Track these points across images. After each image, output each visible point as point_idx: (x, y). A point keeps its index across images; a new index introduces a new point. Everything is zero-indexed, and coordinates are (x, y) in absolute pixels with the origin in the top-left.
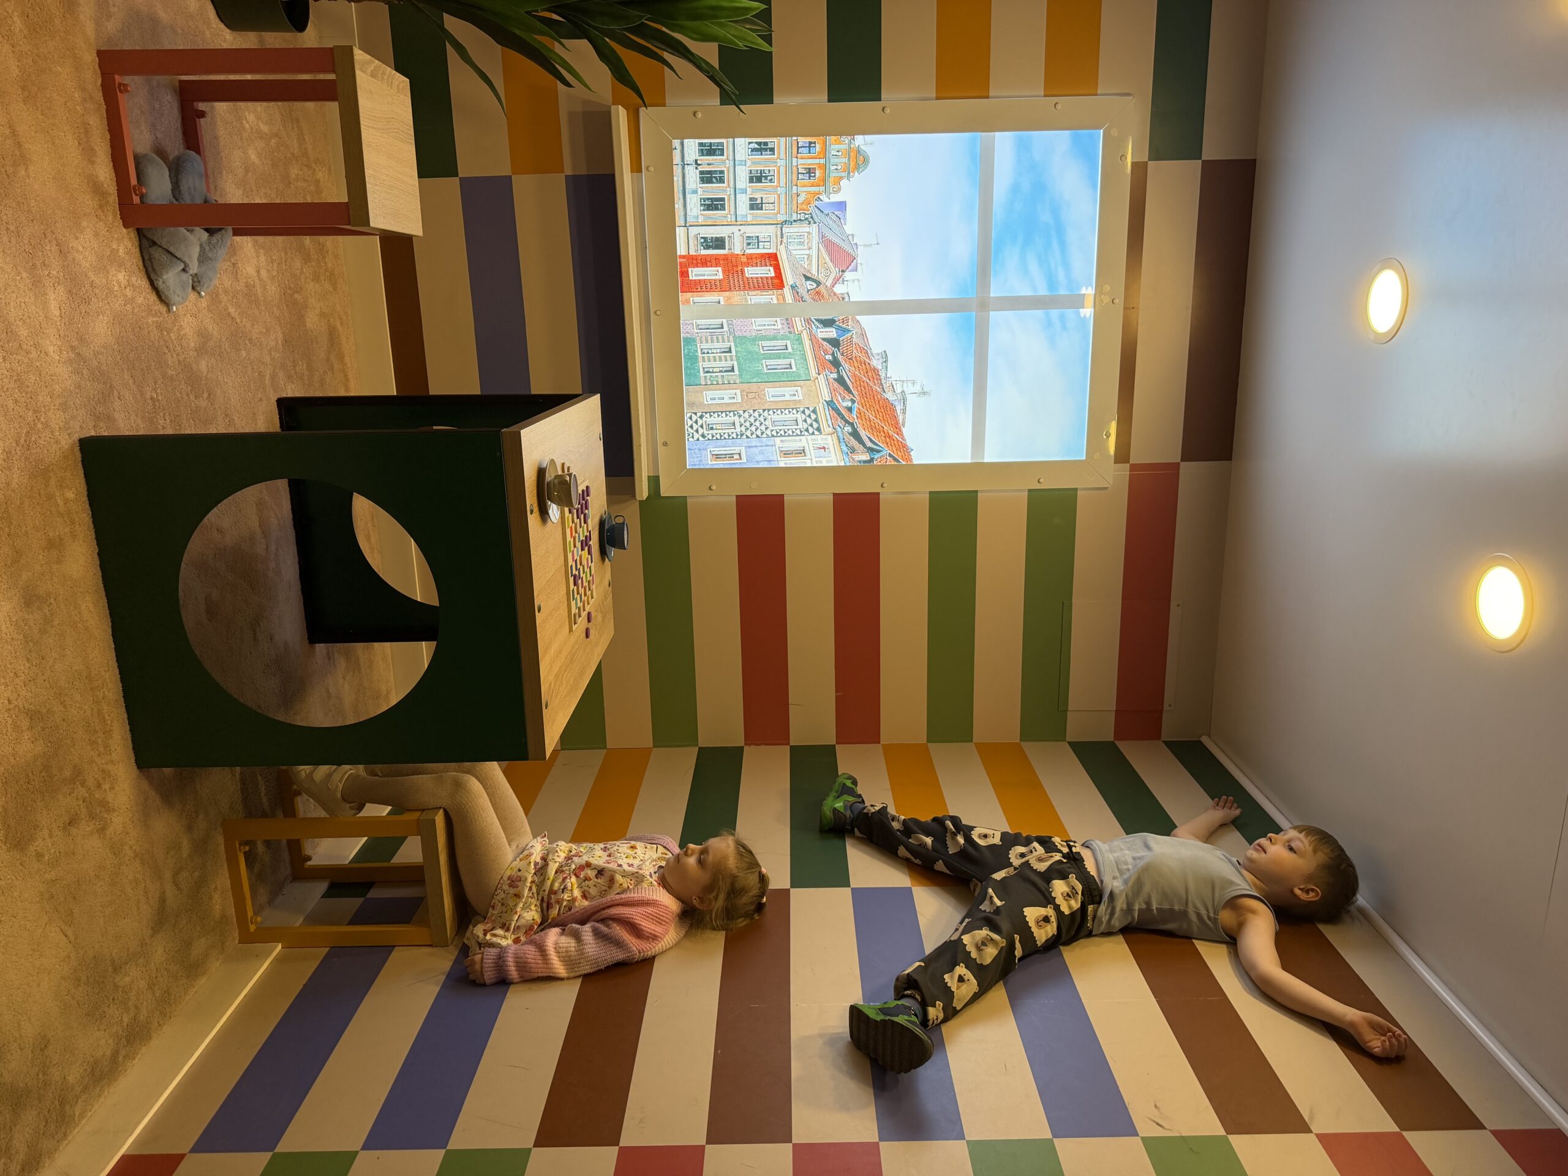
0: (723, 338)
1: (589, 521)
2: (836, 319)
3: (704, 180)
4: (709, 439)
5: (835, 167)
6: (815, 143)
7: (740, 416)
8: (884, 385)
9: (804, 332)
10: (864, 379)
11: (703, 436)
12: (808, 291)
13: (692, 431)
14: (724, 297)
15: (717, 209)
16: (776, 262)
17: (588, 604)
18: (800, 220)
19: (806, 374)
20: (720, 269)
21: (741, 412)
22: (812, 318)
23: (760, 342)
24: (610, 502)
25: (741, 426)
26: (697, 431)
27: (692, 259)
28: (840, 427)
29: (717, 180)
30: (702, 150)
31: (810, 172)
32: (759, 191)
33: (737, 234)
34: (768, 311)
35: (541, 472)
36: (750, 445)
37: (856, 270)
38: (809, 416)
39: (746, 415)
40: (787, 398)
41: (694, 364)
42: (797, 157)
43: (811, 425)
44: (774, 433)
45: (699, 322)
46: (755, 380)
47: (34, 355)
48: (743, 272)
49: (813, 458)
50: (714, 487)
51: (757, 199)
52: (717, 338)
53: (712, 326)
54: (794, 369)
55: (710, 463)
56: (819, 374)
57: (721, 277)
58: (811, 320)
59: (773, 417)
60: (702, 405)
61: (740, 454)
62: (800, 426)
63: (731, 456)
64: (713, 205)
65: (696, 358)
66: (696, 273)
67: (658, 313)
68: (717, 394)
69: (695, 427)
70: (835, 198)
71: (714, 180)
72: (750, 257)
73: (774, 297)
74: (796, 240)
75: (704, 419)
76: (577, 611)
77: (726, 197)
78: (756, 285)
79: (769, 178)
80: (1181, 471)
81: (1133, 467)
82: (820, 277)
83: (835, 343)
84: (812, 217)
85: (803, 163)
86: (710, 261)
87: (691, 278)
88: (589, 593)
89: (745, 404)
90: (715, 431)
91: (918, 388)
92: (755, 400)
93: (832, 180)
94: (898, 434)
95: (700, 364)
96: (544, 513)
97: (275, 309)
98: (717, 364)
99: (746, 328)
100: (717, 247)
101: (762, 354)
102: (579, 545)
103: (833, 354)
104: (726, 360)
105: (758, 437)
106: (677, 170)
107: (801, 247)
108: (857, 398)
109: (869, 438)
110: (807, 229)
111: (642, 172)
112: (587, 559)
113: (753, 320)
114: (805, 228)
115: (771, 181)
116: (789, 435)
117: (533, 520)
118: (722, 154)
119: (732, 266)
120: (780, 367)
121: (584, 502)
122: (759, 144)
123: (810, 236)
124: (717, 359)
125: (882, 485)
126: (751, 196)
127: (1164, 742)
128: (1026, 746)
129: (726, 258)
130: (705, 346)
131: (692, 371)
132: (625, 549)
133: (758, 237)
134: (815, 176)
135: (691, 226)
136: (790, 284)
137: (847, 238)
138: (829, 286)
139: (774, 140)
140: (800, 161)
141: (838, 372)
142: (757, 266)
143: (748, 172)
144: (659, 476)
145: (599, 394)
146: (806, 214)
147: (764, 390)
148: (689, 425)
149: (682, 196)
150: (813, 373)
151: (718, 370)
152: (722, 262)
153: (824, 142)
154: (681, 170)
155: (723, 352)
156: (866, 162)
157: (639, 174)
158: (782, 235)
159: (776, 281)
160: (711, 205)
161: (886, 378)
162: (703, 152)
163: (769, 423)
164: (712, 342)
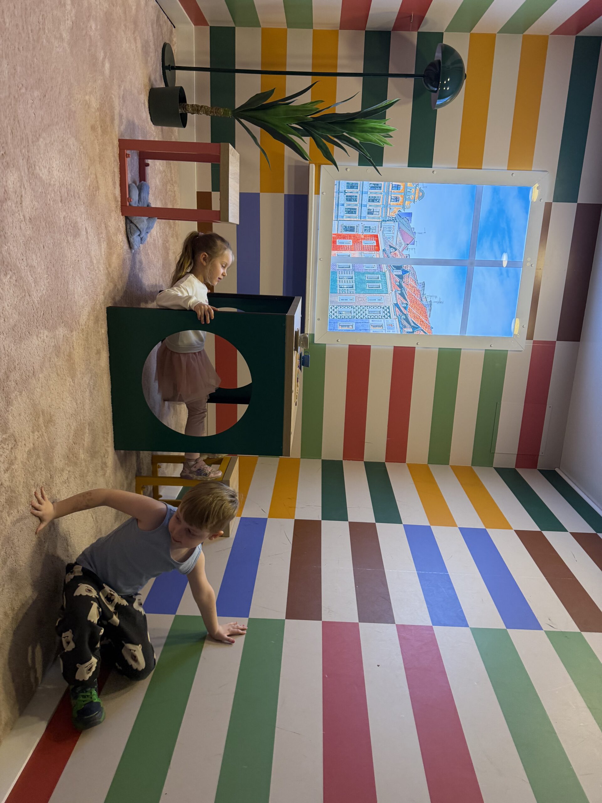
0: (349, 272)
2: (402, 266)
3: (347, 199)
4: (339, 318)
5: (409, 197)
6: (400, 185)
7: (354, 308)
8: (422, 298)
9: (387, 271)
10: (413, 294)
11: (336, 317)
12: (391, 252)
13: (331, 314)
14: (352, 254)
15: (352, 213)
16: (377, 239)
18: (390, 220)
19: (386, 291)
20: (351, 241)
22: (391, 265)
23: (366, 275)
25: (354, 313)
26: (334, 314)
27: (339, 236)
28: (400, 316)
29: (354, 200)
31: (397, 199)
32: (372, 206)
33: (360, 225)
34: (370, 261)
36: (357, 322)
37: (414, 244)
38: (386, 310)
39: (357, 308)
40: (377, 301)
41: (335, 283)
42: (391, 192)
43: (387, 314)
44: (369, 317)
45: (340, 264)
46: (362, 292)
47: (97, 272)
48: (361, 242)
49: (386, 329)
50: (339, 341)
51: (371, 209)
52: (347, 272)
53: (345, 267)
54: (381, 288)
55: (338, 329)
56: (392, 291)
57: (352, 244)
58: (391, 266)
59: (369, 309)
60: (337, 302)
61: (352, 326)
62: (381, 314)
63: (348, 326)
64: (351, 211)
65: (337, 281)
66: (339, 242)
67: (321, 259)
68: (345, 297)
69: (333, 312)
70: (407, 211)
71: (352, 200)
72: (365, 236)
73: (375, 255)
74: (387, 229)
75: (337, 309)
77: (357, 208)
78: (367, 249)
79: (378, 200)
80: (556, 345)
81: (535, 342)
82: (397, 246)
83: (401, 277)
84: (396, 219)
85: (394, 194)
86: (347, 237)
87: (337, 244)
89: (357, 303)
90: (342, 315)
91: (437, 300)
92: (362, 301)
93: (407, 202)
94: (427, 321)
95: (338, 283)
97: (161, 250)
98: (346, 284)
99: (360, 268)
100: (351, 231)
101: (367, 280)
103: (399, 282)
104: (350, 283)
105: (361, 318)
106: (335, 195)
107: (390, 232)
108: (409, 303)
109: (413, 321)
110: (393, 225)
111: (319, 194)
113: (364, 265)
114: (392, 223)
115: (378, 202)
116: (376, 318)
118: (357, 189)
119: (356, 239)
120: (375, 287)
122: (374, 184)
123: (394, 228)
124: (346, 281)
125: (417, 344)
126: (368, 208)
127: (539, 470)
128: (474, 468)
129: (354, 236)
130: (341, 275)
131: (334, 287)
133: (369, 227)
134: (399, 200)
135: (340, 220)
136: (383, 249)
137: (411, 229)
138: (400, 251)
139: (383, 183)
141: (401, 290)
142: (368, 240)
143: (368, 197)
144: (314, 334)
146: (393, 217)
147: (366, 297)
149: (337, 207)
150: (390, 291)
151: (346, 287)
152: (352, 237)
153: (405, 186)
154: (337, 195)
155: (349, 279)
156: (423, 196)
157: (318, 195)
158: (381, 226)
159: (376, 247)
160: (349, 211)
161: (423, 294)
162: (348, 187)
163: (367, 312)
164: (344, 274)
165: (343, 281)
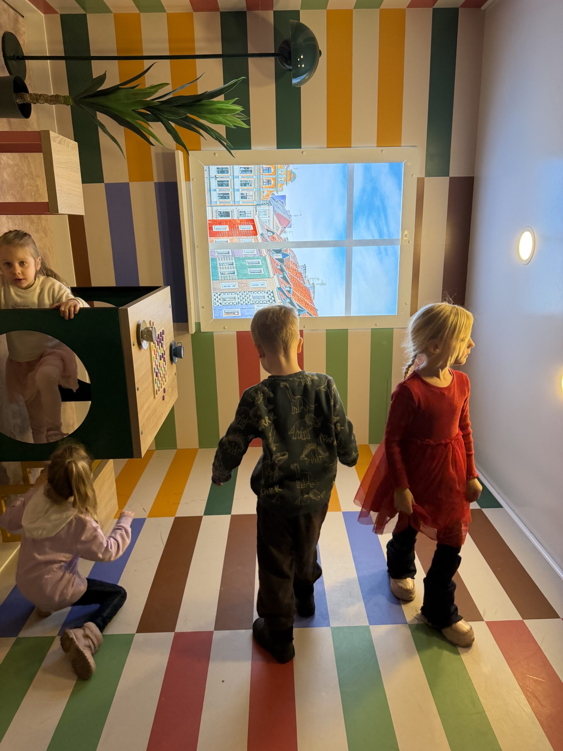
0: (229, 258)
1: (164, 346)
2: (282, 250)
3: (219, 185)
4: (223, 305)
5: (281, 179)
6: (271, 168)
7: (238, 295)
8: (305, 280)
9: (267, 255)
10: (296, 277)
11: (221, 304)
12: (269, 236)
13: (215, 301)
14: (230, 239)
15: (225, 198)
16: (253, 223)
17: (164, 384)
18: (265, 204)
19: (268, 275)
20: (227, 226)
21: (238, 293)
22: (271, 249)
23: (247, 260)
24: (175, 336)
25: (238, 299)
26: (218, 301)
27: (215, 221)
28: (284, 300)
29: (225, 185)
30: (218, 171)
31: (269, 182)
32: (245, 190)
33: (235, 210)
34: (249, 246)
35: (138, 326)
36: (243, 308)
37: (291, 227)
38: (270, 294)
39: (241, 294)
40: (260, 286)
41: (216, 270)
42: (263, 175)
43: (271, 299)
44: (254, 302)
45: (218, 251)
46: (245, 278)
48: (238, 227)
50: (225, 328)
51: (244, 194)
52: (227, 258)
53: (224, 253)
54: (263, 273)
55: (224, 316)
56: (274, 275)
57: (228, 230)
59: (253, 295)
60: (220, 289)
61: (238, 312)
62: (266, 299)
63: (234, 313)
64: (224, 196)
65: (217, 267)
66: (215, 228)
67: (199, 246)
68: (227, 284)
69: (217, 299)
70: (280, 194)
71: (224, 185)
72: (241, 221)
73: (253, 239)
74: (263, 213)
75: (221, 296)
76: (158, 388)
77: (230, 193)
78: (245, 234)
79: (250, 184)
82: (274, 230)
83: (281, 261)
84: (270, 203)
85: (265, 177)
86: (223, 223)
87: (214, 230)
88: (164, 379)
89: (240, 289)
90: (226, 301)
91: (320, 282)
92: (245, 287)
93: (279, 185)
94: (311, 303)
95: (219, 270)
96: (140, 345)
98: (227, 270)
99: (240, 254)
100: (226, 216)
101: (248, 266)
102: (158, 358)
103: (281, 266)
104: (231, 269)
105: (246, 304)
106: (206, 181)
107: (265, 216)
108: (292, 286)
109: (298, 305)
110: (268, 208)
111: (190, 180)
112: (163, 364)
113: (243, 250)
114: (266, 207)
115: (250, 185)
116: (261, 303)
117: (134, 349)
118: (228, 173)
119: (233, 224)
120: (256, 272)
121: (161, 338)
122: (245, 168)
123: (269, 211)
124: (227, 268)
125: (304, 326)
126: (241, 193)
128: (371, 446)
129: (230, 221)
130: (221, 262)
131: (215, 274)
132: (182, 358)
133: (245, 212)
134: (271, 183)
135: (213, 206)
136: (260, 233)
137: (286, 212)
138: (278, 234)
139: (252, 166)
140: (264, 176)
141: (283, 274)
142: (245, 225)
143: (240, 181)
144: (200, 323)
145: (169, 287)
146: (267, 201)
147: (249, 282)
148: (214, 299)
149: (209, 193)
150: (272, 274)
151: (227, 273)
152: (228, 223)
153: (275, 168)
154: (208, 180)
155: (229, 265)
156: (295, 177)
157: (189, 182)
158: (256, 210)
159: (254, 232)
160: (223, 197)
161: (305, 277)
162: (218, 172)
163: (251, 298)
164: (224, 260)
165: (224, 268)
